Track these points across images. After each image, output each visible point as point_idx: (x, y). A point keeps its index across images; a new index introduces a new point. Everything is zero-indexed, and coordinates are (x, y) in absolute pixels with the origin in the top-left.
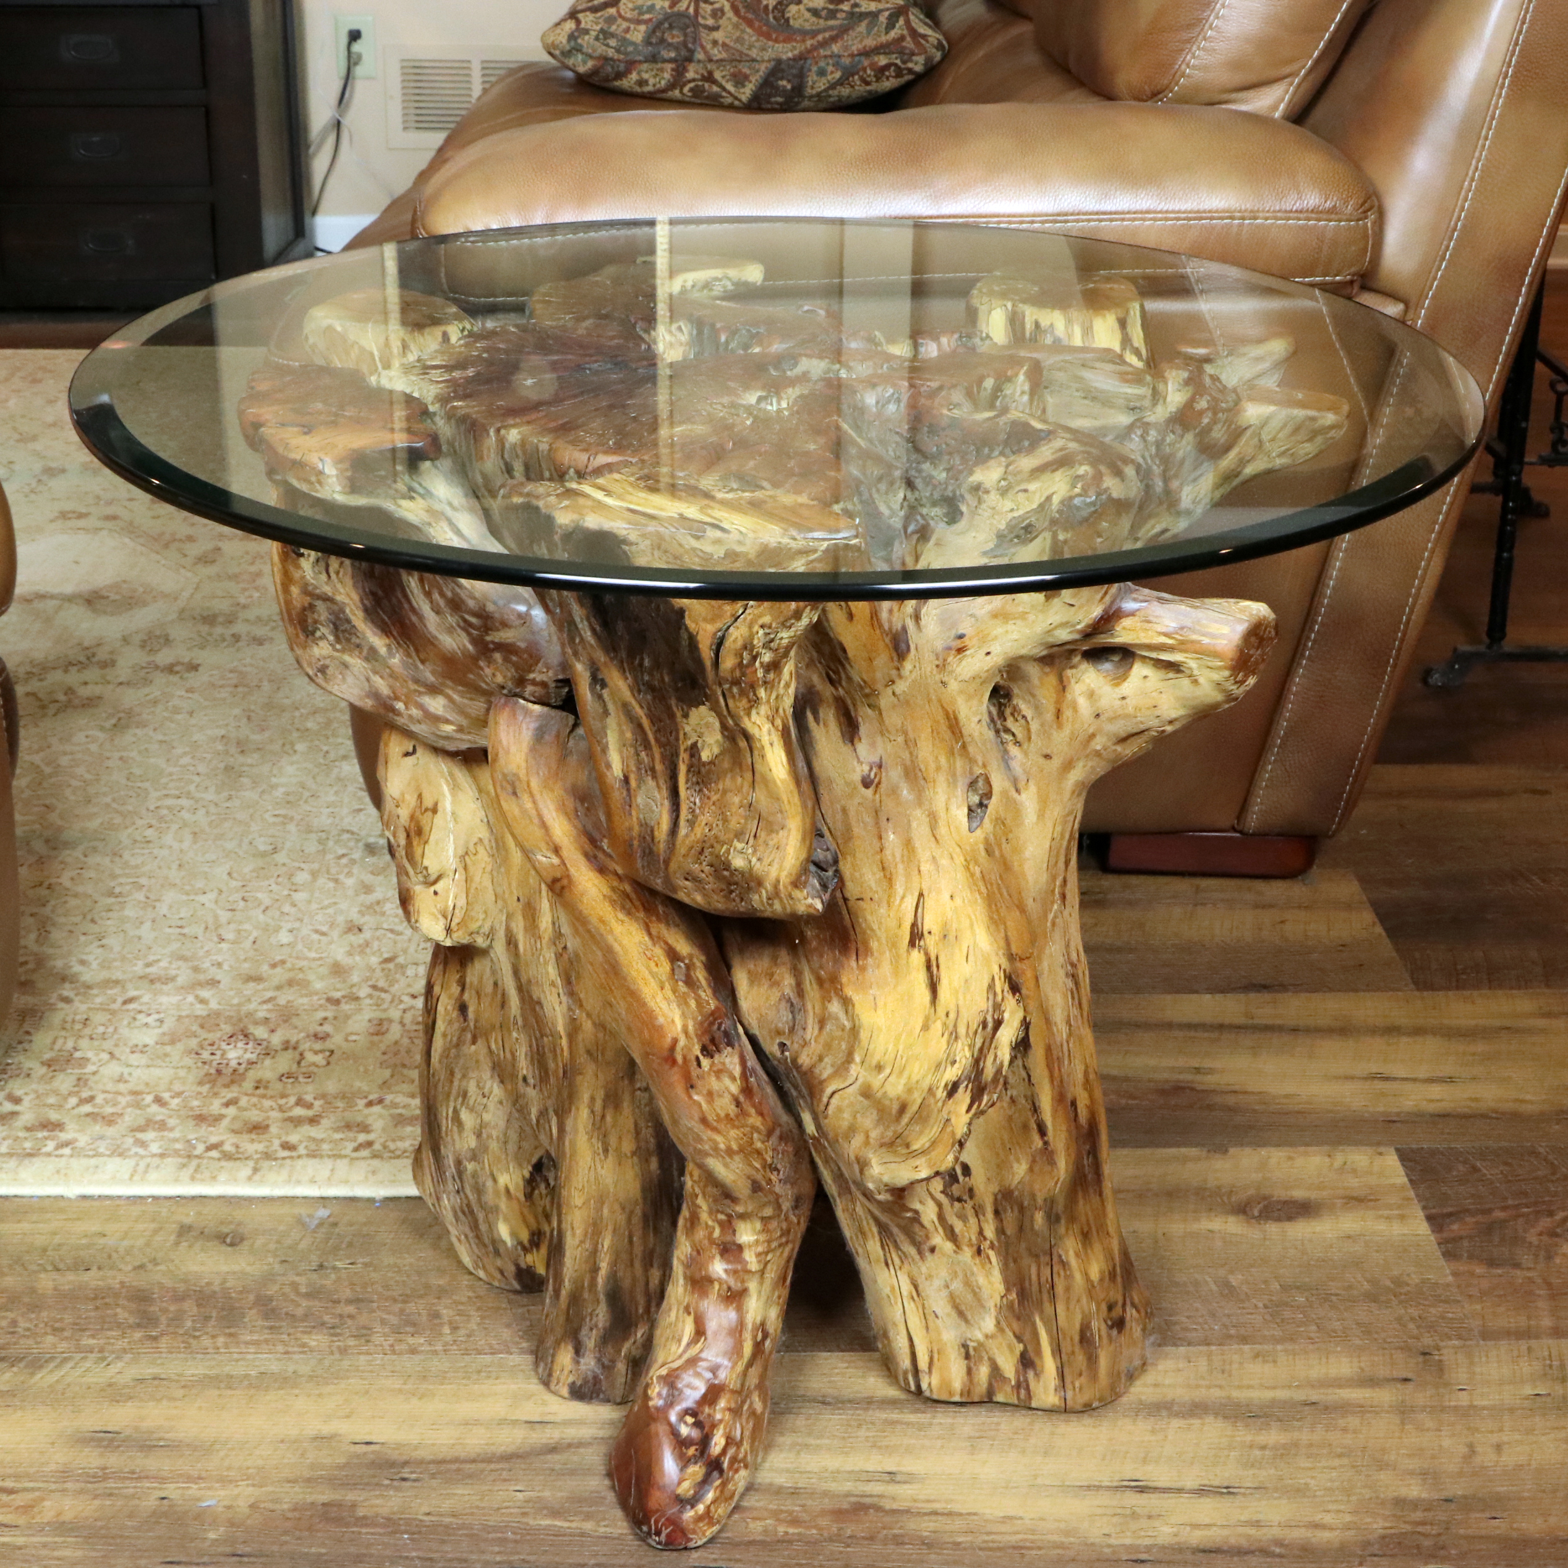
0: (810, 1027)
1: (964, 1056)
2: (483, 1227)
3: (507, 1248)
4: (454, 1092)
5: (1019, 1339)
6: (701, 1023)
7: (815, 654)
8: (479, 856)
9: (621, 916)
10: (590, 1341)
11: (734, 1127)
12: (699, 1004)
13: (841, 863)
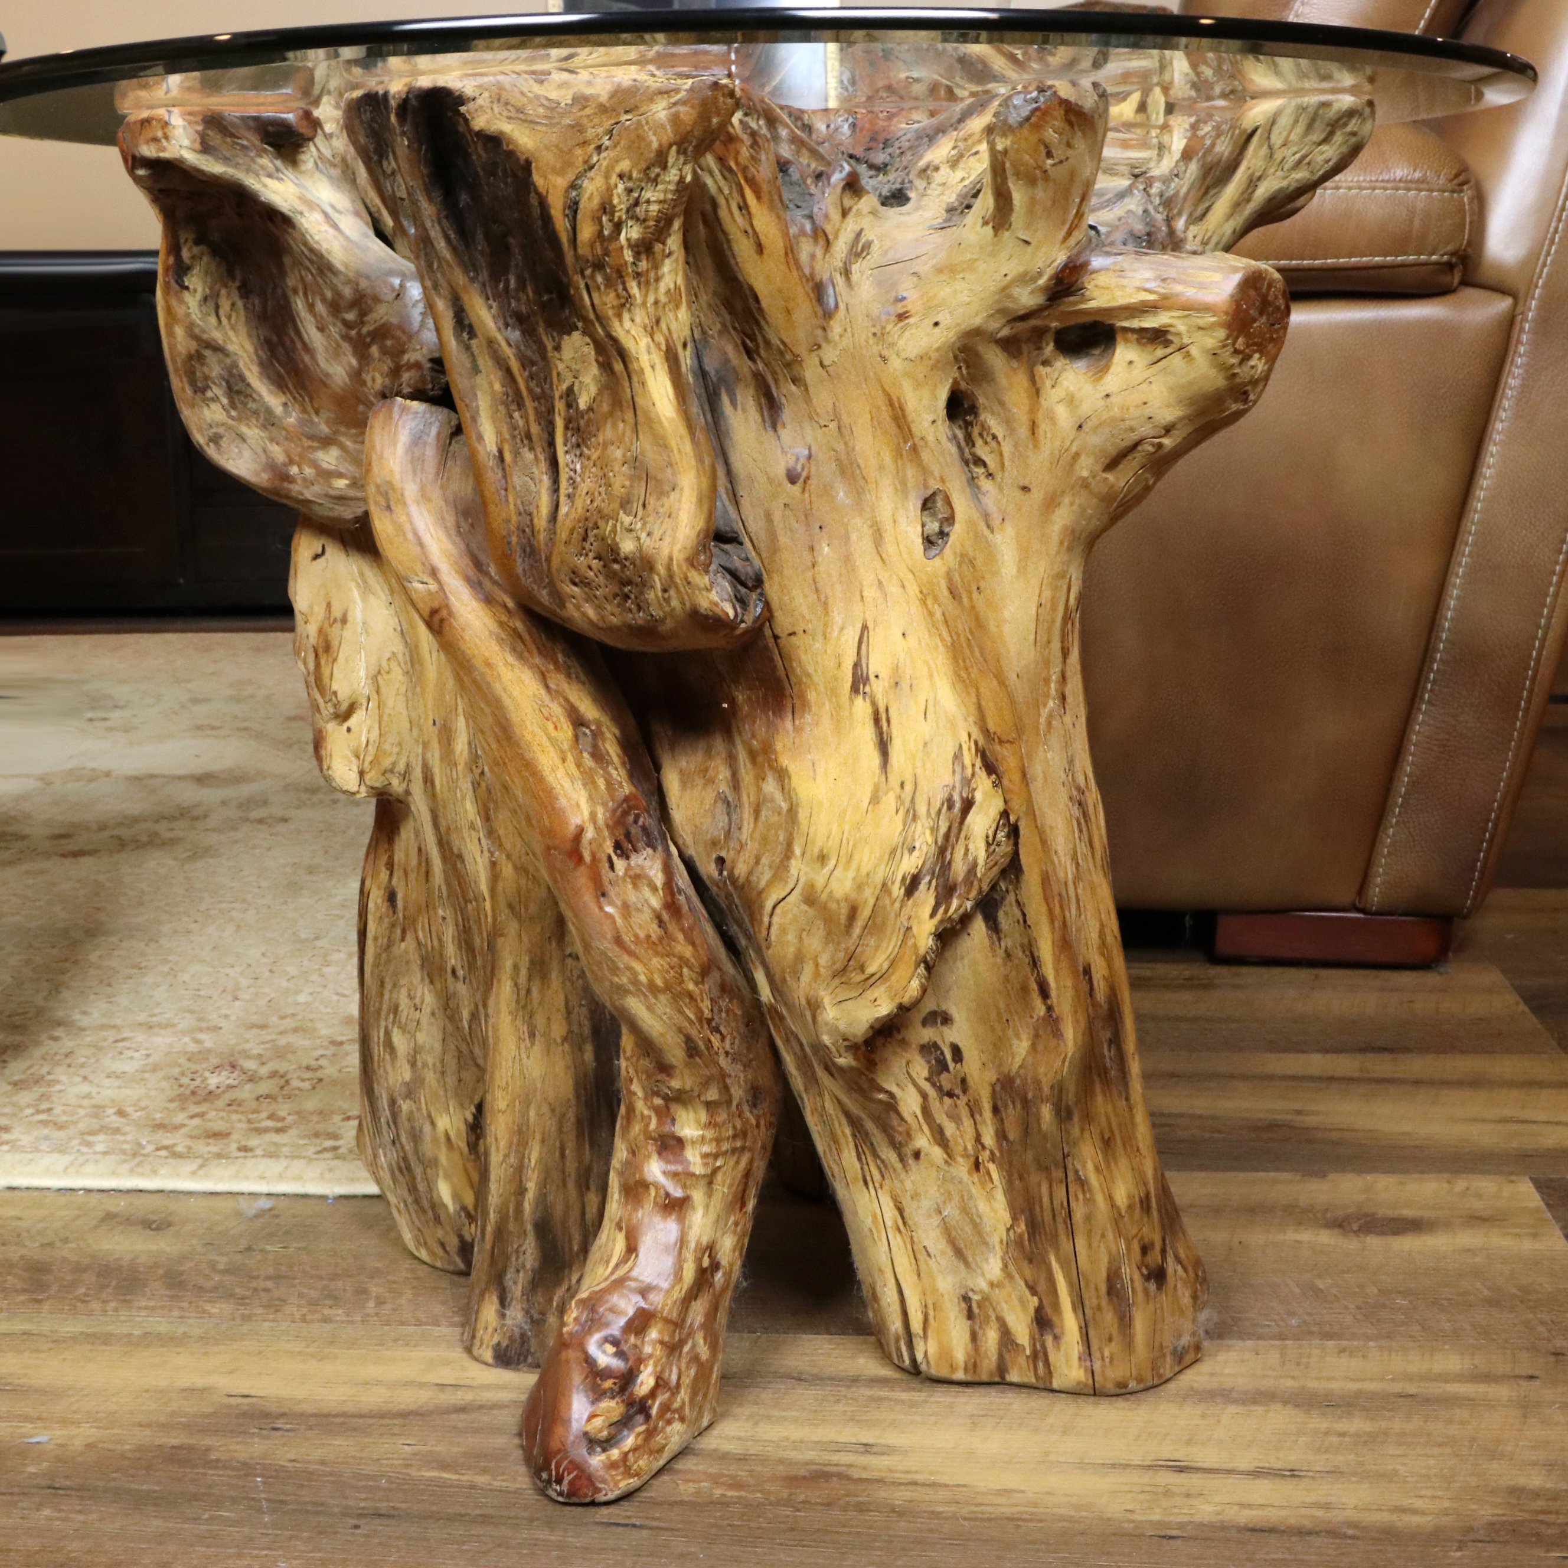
0: (745, 823)
1: (925, 840)
2: (421, 1187)
3: (448, 1214)
4: (385, 1007)
5: (1033, 1290)
6: (614, 811)
7: (727, 317)
8: (393, 674)
9: (511, 659)
10: (517, 1284)
11: (657, 954)
12: (609, 785)
13: (767, 586)
